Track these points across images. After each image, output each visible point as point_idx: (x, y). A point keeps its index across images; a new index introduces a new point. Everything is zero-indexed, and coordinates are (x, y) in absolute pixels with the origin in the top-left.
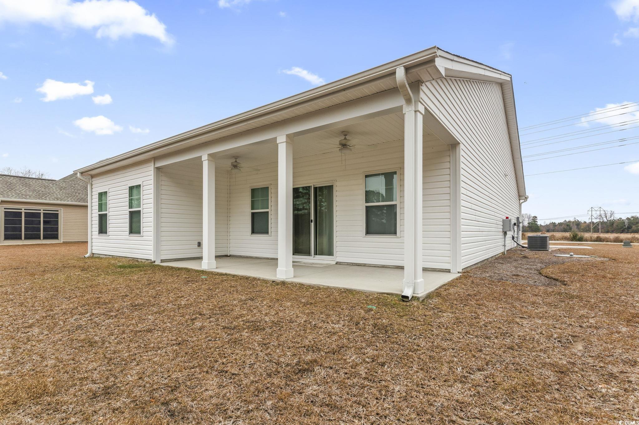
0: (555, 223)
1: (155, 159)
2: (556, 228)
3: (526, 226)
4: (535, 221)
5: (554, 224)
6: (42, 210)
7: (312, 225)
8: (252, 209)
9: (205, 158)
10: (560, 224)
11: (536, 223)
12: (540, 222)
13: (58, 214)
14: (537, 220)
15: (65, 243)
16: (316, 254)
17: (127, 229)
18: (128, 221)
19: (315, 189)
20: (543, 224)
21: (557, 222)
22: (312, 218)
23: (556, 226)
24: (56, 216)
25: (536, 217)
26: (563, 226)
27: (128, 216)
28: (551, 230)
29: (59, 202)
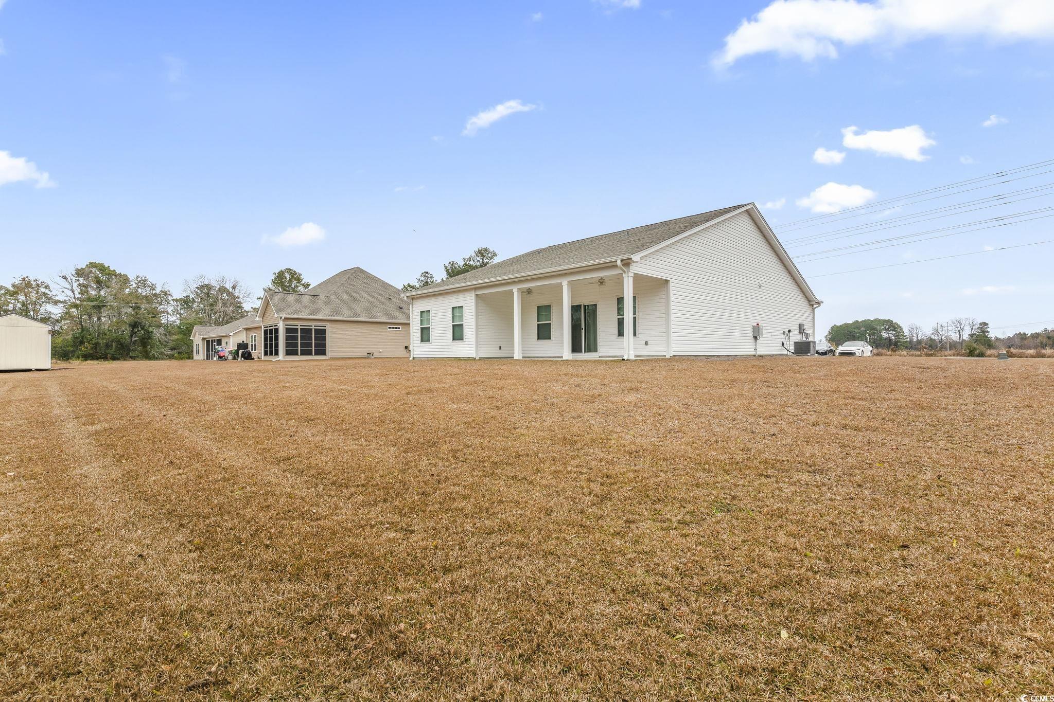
0: (1024, 334)
1: (476, 289)
2: (1026, 342)
3: (967, 339)
4: (984, 332)
5: (1022, 336)
6: (313, 326)
7: (583, 331)
8: (538, 321)
9: (515, 290)
10: (1035, 336)
11: (986, 334)
12: (993, 334)
13: (325, 329)
14: (988, 330)
15: (332, 359)
16: (585, 352)
17: (451, 337)
18: (451, 331)
19: (585, 306)
20: (1001, 337)
21: (1029, 333)
22: (583, 327)
23: (1026, 338)
24: (323, 332)
25: (986, 324)
26: (1040, 338)
27: (451, 328)
28: (1017, 345)
29: (325, 318)
